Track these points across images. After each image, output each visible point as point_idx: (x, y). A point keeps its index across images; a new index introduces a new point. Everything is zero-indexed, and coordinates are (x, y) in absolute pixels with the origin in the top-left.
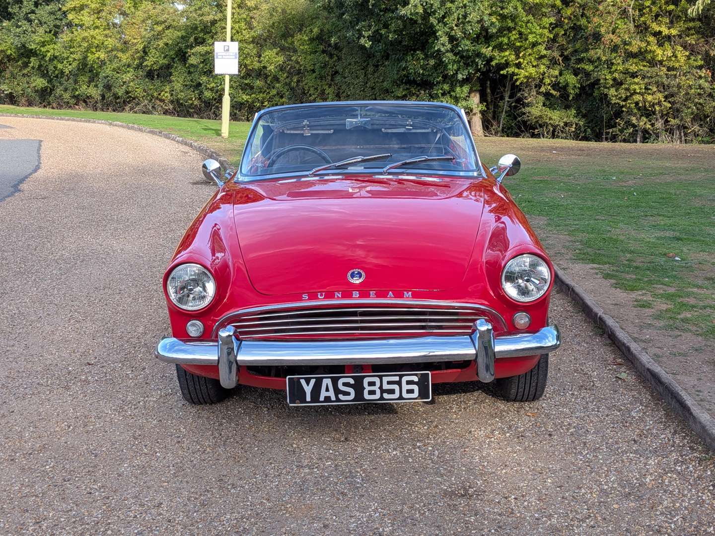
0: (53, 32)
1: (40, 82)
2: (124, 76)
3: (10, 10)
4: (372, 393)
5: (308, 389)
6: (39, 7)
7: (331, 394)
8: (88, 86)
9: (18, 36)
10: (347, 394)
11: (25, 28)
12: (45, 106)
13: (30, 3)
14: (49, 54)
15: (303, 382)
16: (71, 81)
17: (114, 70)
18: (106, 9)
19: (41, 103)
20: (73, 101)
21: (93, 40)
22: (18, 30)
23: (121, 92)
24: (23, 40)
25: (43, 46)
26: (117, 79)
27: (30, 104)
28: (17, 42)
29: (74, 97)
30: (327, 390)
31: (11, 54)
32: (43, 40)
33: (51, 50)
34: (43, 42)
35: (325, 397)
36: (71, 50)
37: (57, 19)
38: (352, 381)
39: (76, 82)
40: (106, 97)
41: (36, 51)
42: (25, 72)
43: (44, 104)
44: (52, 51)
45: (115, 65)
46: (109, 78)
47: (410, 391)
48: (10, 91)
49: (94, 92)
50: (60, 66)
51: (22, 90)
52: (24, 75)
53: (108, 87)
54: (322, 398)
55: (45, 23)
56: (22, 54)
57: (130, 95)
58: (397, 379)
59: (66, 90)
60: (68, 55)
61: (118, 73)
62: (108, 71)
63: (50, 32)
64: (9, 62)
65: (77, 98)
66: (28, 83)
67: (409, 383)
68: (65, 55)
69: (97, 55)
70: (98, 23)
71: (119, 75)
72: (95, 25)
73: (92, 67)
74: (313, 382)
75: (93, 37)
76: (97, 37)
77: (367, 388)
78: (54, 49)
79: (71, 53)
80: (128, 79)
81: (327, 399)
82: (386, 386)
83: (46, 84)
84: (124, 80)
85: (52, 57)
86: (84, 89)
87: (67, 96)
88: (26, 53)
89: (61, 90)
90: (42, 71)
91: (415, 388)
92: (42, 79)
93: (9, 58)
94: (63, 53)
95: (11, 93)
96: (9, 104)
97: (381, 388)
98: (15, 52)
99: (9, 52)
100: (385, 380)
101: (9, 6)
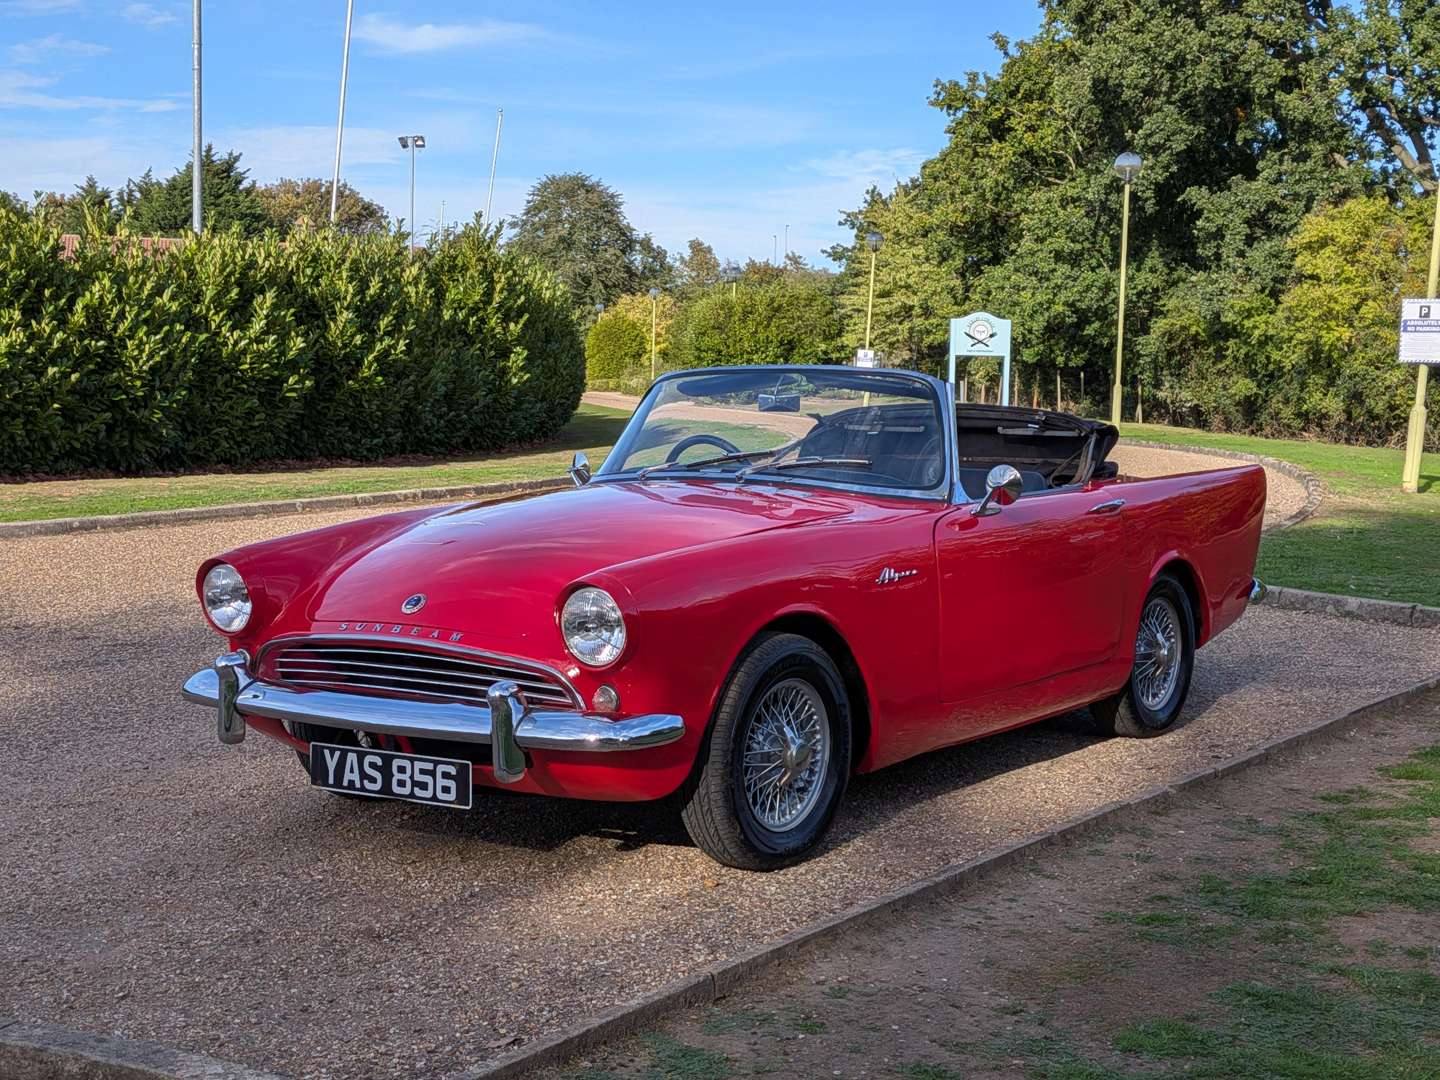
0: (1267, 291)
1: (1243, 386)
2: (1387, 375)
3: (1200, 251)
4: (401, 783)
5: (332, 764)
6: (1255, 245)
7: (356, 777)
8: (1325, 395)
9: (1210, 300)
10: (373, 780)
11: (1222, 285)
12: (1253, 433)
13: (1238, 237)
14: (1257, 333)
15: (327, 752)
16: (1295, 384)
17: (1370, 363)
18: (1370, 243)
19: (1246, 427)
20: (1297, 423)
21: (1332, 305)
22: (1210, 288)
23: (1380, 407)
24: (1216, 306)
25: (1248, 317)
26: (1374, 380)
27: (1228, 426)
28: (1206, 310)
29: (1299, 415)
30: (352, 771)
31: (1198, 333)
32: (1247, 305)
33: (1259, 326)
34: (1249, 310)
35: (350, 781)
36: (1298, 324)
37: (1281, 266)
38: (379, 762)
39: (1303, 386)
40: (1354, 415)
41: (1235, 327)
42: (1220, 366)
43: (1251, 428)
44: (1263, 326)
45: (1371, 354)
46: (1357, 379)
47: (446, 790)
48: (1195, 402)
49: (1333, 405)
50: (1276, 355)
51: (1215, 401)
52: (1220, 373)
53: (1357, 397)
54: (345, 784)
55: (1257, 274)
56: (1217, 332)
57: (1398, 412)
58: (430, 766)
59: (1287, 401)
60: (1292, 333)
61: (1378, 368)
62: (1356, 364)
63: (1263, 290)
64: (1196, 347)
65: (1303, 416)
66: (1224, 388)
67: (446, 775)
68: (1285, 334)
69: (1337, 334)
70: (1350, 272)
71: (1378, 373)
72: (1343, 276)
73: (1329, 357)
74: (337, 754)
75: (1331, 298)
76: (1340, 298)
77: (397, 776)
78: (1267, 323)
79: (1298, 330)
80: (1395, 380)
81: (351, 783)
82: (418, 777)
83: (1255, 390)
84: (1387, 383)
85: (1263, 338)
86: (1316, 400)
87: (1287, 412)
88: (1221, 332)
89: (1278, 402)
90: (1248, 366)
91: (452, 784)
92: (1247, 381)
93: (1196, 342)
94: (1282, 330)
95: (1197, 406)
96: (1194, 427)
97: (412, 777)
98: (1204, 330)
99: (1193, 330)
100: (418, 765)
101: (1200, 245)
